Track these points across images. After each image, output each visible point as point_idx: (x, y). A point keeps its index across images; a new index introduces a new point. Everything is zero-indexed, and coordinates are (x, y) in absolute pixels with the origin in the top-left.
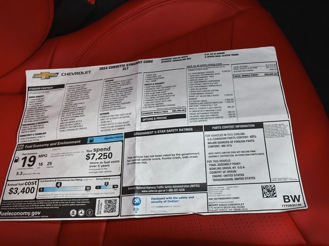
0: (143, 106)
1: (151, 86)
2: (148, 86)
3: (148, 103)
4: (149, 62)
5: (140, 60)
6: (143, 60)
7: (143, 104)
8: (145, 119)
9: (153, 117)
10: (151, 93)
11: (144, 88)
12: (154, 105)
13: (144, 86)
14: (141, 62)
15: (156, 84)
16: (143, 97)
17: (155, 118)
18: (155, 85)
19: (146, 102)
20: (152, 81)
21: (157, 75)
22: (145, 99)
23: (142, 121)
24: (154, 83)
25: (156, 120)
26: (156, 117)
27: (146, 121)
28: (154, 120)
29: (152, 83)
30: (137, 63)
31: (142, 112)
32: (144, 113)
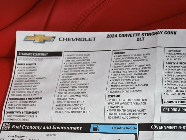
0: (164, 91)
1: (174, 65)
2: (170, 65)
3: (171, 88)
4: (172, 33)
5: (159, 30)
6: (164, 30)
7: (164, 89)
8: (166, 110)
10: (174, 76)
11: (165, 68)
12: (178, 91)
13: (165, 65)
14: (161, 32)
15: (180, 63)
16: (164, 80)
17: (179, 109)
18: (179, 65)
19: (168, 86)
20: (175, 59)
21: (182, 52)
22: (166, 83)
23: (162, 111)
24: (179, 62)
25: (181, 112)
26: (181, 108)
27: (167, 112)
28: (178, 112)
29: (176, 62)
30: (156, 33)
31: (163, 99)
32: (166, 101)
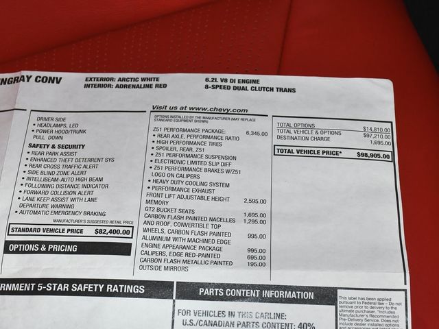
0: (16, 207)
1: (45, 150)
2: (38, 149)
3: (32, 199)
4: (51, 80)
5: (25, 73)
6: (35, 74)
7: (17, 202)
8: (15, 247)
9: (40, 243)
10: (43, 173)
11: (25, 155)
12: (46, 206)
13: (27, 149)
14: (29, 78)
15: (59, 146)
16: (20, 181)
17: (43, 246)
18: (56, 150)
19: (26, 195)
20: (50, 138)
21: (67, 123)
22: (23, 189)
23: (6, 251)
24: (57, 142)
25: (46, 252)
26: (47, 243)
27: (17, 252)
28: (40, 252)
29: (51, 142)
30: (16, 80)
31: (10, 224)
32: (16, 228)
